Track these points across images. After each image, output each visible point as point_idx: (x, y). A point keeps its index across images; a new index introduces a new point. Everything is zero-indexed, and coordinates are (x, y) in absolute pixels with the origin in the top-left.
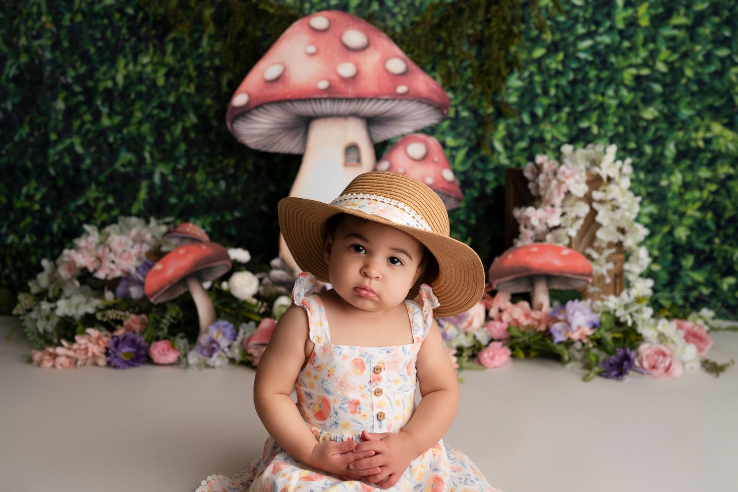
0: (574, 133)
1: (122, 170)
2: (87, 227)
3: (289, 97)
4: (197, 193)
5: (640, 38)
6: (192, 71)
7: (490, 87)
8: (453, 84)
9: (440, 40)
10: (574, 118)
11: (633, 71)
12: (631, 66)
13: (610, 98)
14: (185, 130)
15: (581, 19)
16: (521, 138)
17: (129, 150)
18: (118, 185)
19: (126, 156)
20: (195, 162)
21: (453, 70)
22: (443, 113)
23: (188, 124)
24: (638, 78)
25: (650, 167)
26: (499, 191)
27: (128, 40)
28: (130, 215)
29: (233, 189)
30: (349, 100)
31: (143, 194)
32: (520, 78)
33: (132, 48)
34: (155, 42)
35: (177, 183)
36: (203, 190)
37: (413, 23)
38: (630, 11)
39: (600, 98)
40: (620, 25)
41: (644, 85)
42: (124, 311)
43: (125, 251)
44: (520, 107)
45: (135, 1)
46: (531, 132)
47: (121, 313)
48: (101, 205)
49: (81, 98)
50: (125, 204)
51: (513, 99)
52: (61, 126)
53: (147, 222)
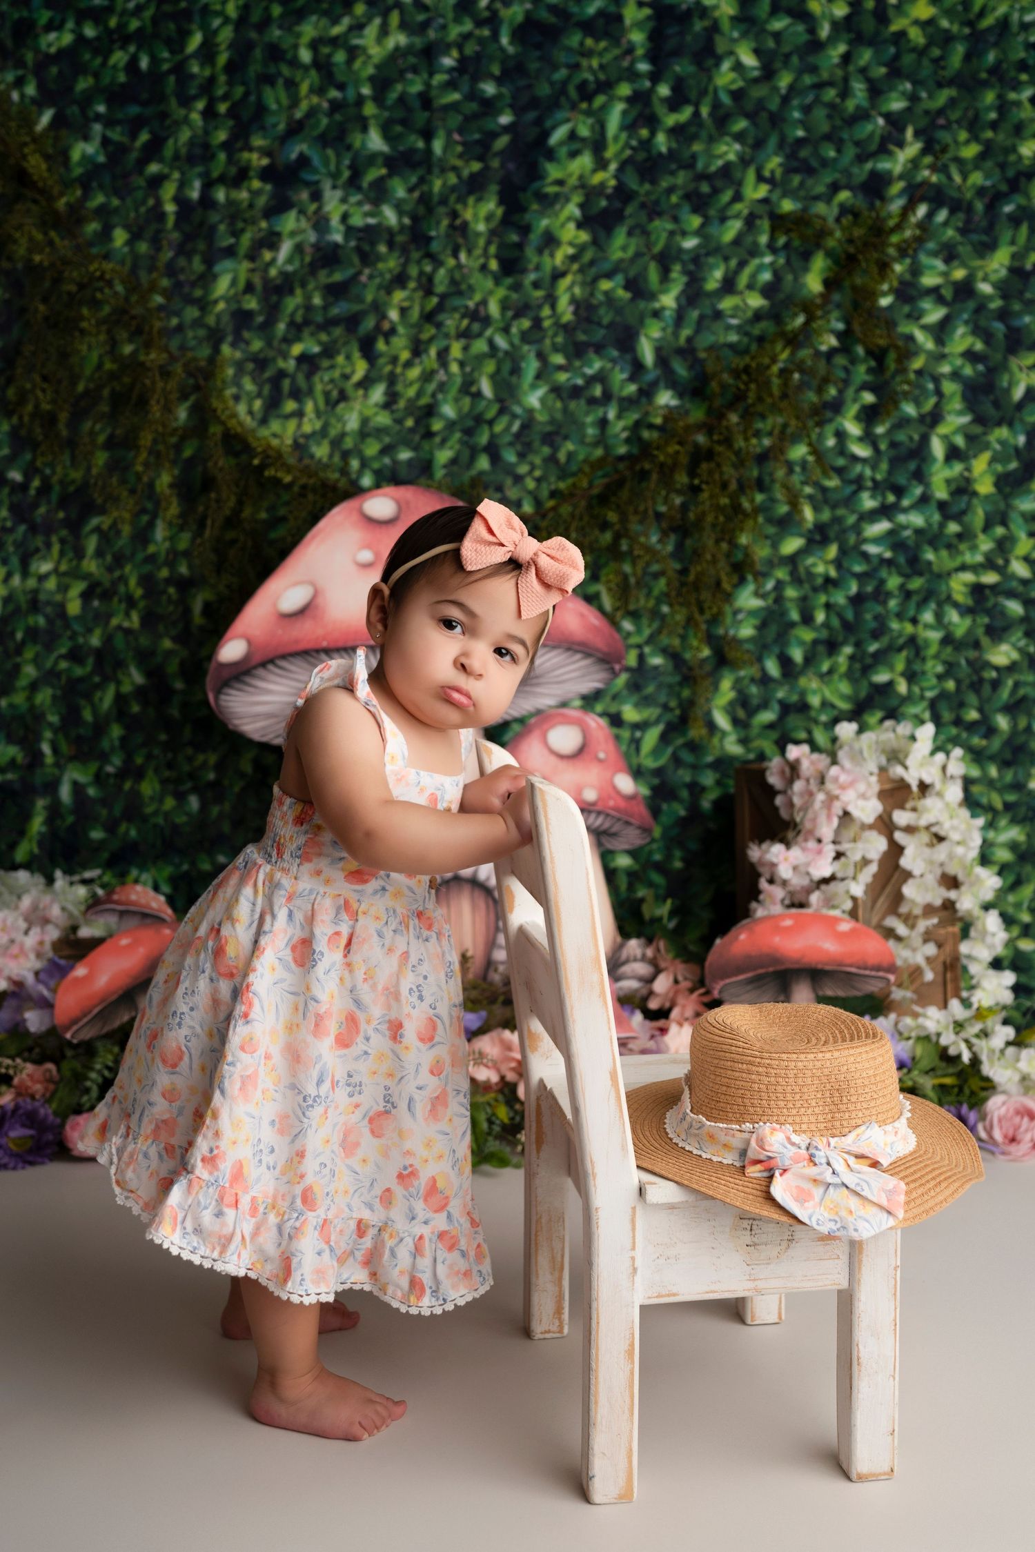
0: (863, 694)
3: (324, 644)
4: (145, 819)
5: (978, 516)
6: (134, 586)
7: (702, 611)
8: (632, 607)
9: (604, 526)
10: (863, 666)
11: (969, 577)
12: (963, 568)
13: (927, 626)
14: (120, 698)
15: (869, 483)
16: (765, 704)
19: (5, 751)
20: (139, 760)
21: (632, 580)
23: (126, 688)
24: (978, 590)
25: (1008, 755)
26: (724, 805)
27: (11, 530)
28: (15, 867)
29: (215, 810)
31: (37, 824)
32: (757, 594)
33: (18, 545)
34: (64, 533)
35: (104, 802)
36: (156, 813)
37: (553, 494)
38: (958, 468)
39: (909, 628)
40: (941, 493)
41: (990, 604)
42: (13, 1058)
43: (12, 941)
44: (761, 646)
45: (28, 456)
46: (780, 694)
47: (8, 1062)
50: (3, 845)
51: (746, 631)
53: (49, 880)
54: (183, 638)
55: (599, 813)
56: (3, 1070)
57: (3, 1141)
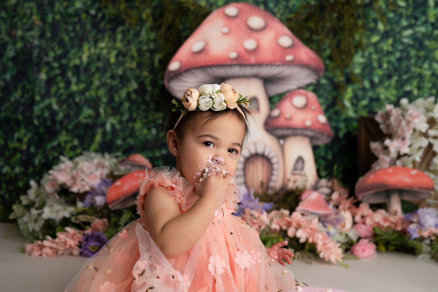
0: (400, 94)
1: (85, 121)
2: (62, 158)
3: (209, 64)
4: (136, 137)
6: (134, 53)
10: (401, 84)
13: (426, 70)
14: (129, 94)
15: (404, 16)
16: (363, 98)
17: (89, 107)
18: (81, 132)
19: (87, 112)
22: (318, 75)
23: (131, 89)
26: (348, 135)
27: (89, 32)
28: (91, 151)
29: (161, 134)
30: (252, 65)
31: (98, 138)
32: (363, 56)
33: (93, 37)
34: (110, 33)
35: (122, 130)
36: (140, 135)
37: (288, 19)
39: (418, 70)
40: (432, 19)
42: (91, 216)
43: (91, 173)
44: (363, 76)
45: (97, 5)
46: (370, 94)
47: (89, 217)
48: (69, 145)
49: (58, 71)
50: (86, 145)
51: (357, 71)
52: (43, 91)
53: (103, 155)
54: (152, 71)
55: (312, 130)
56: (87, 221)
57: (88, 247)
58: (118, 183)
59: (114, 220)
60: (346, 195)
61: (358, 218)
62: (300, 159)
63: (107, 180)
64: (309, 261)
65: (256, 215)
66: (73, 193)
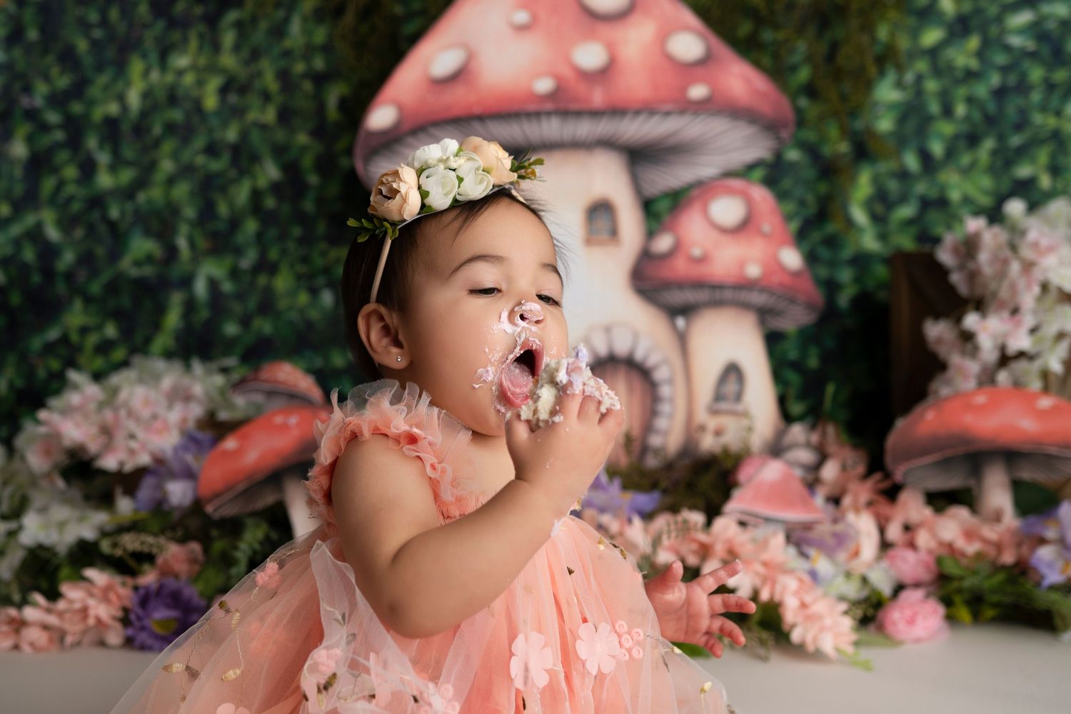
0: (1005, 186)
1: (134, 272)
2: (73, 376)
3: (477, 110)
4: (279, 314)
6: (270, 81)
10: (1005, 159)
14: (256, 195)
16: (903, 199)
17: (148, 233)
18: (126, 301)
19: (142, 245)
20: (274, 255)
22: (778, 138)
23: (262, 183)
26: (864, 302)
27: (146, 26)
28: (151, 356)
30: (595, 114)
31: (173, 319)
32: (899, 85)
33: (157, 40)
34: (201, 27)
36: (290, 308)
39: (1052, 122)
42: (155, 535)
43: (155, 417)
44: (900, 139)
46: (921, 188)
47: (150, 539)
48: (92, 340)
49: (59, 136)
50: (138, 338)
51: (885, 124)
52: (19, 189)
53: (188, 367)
54: (320, 132)
55: (763, 290)
56: (146, 549)
57: (147, 622)
58: (230, 444)
59: (218, 546)
60: (861, 469)
61: (894, 532)
62: (733, 371)
63: (200, 435)
64: (762, 652)
65: (614, 526)
66: (103, 473)
